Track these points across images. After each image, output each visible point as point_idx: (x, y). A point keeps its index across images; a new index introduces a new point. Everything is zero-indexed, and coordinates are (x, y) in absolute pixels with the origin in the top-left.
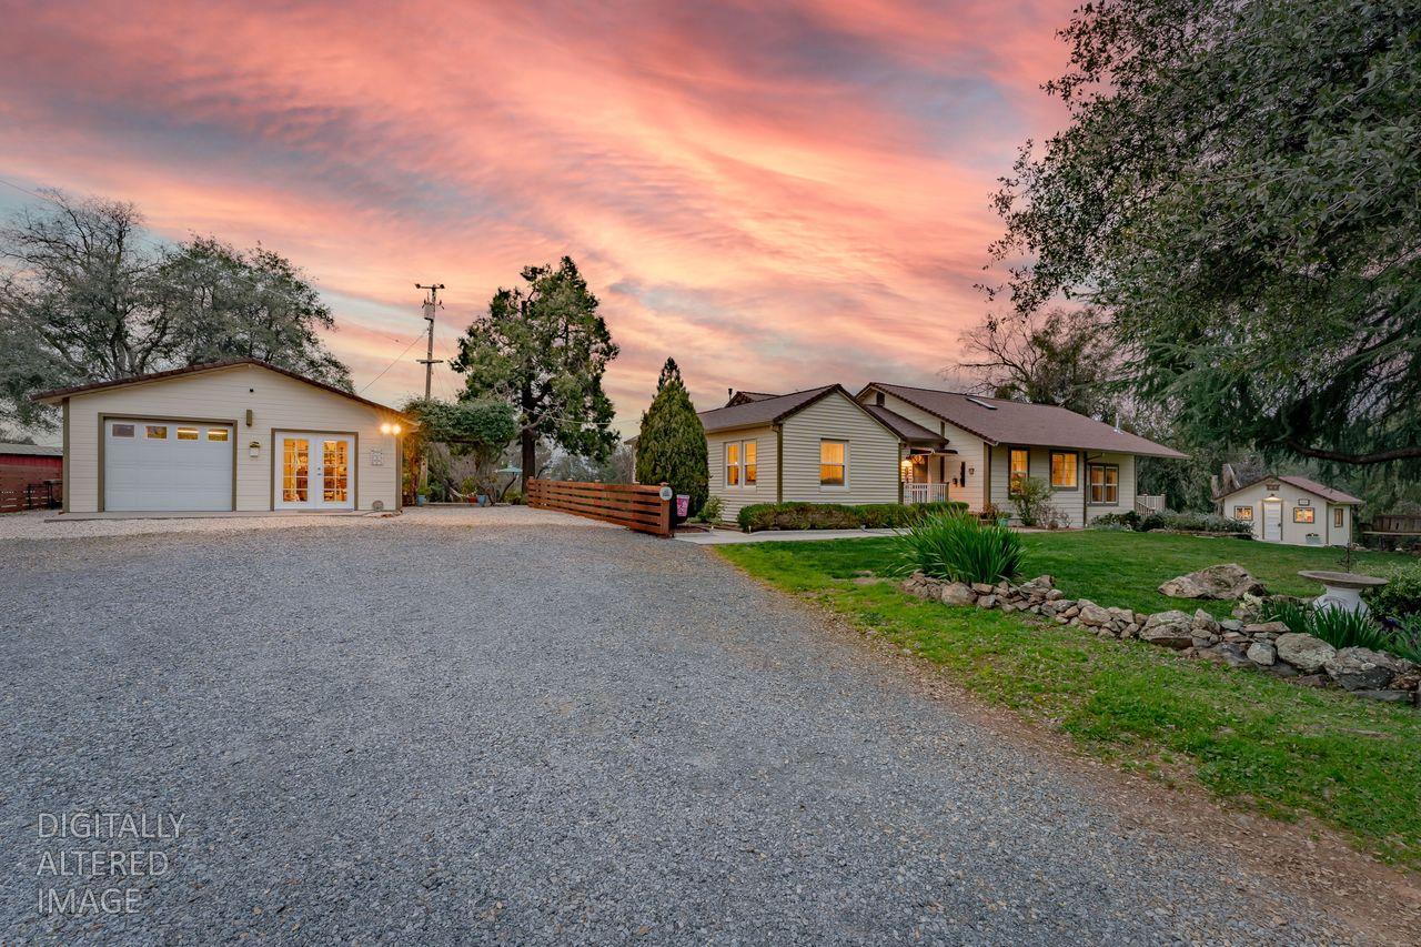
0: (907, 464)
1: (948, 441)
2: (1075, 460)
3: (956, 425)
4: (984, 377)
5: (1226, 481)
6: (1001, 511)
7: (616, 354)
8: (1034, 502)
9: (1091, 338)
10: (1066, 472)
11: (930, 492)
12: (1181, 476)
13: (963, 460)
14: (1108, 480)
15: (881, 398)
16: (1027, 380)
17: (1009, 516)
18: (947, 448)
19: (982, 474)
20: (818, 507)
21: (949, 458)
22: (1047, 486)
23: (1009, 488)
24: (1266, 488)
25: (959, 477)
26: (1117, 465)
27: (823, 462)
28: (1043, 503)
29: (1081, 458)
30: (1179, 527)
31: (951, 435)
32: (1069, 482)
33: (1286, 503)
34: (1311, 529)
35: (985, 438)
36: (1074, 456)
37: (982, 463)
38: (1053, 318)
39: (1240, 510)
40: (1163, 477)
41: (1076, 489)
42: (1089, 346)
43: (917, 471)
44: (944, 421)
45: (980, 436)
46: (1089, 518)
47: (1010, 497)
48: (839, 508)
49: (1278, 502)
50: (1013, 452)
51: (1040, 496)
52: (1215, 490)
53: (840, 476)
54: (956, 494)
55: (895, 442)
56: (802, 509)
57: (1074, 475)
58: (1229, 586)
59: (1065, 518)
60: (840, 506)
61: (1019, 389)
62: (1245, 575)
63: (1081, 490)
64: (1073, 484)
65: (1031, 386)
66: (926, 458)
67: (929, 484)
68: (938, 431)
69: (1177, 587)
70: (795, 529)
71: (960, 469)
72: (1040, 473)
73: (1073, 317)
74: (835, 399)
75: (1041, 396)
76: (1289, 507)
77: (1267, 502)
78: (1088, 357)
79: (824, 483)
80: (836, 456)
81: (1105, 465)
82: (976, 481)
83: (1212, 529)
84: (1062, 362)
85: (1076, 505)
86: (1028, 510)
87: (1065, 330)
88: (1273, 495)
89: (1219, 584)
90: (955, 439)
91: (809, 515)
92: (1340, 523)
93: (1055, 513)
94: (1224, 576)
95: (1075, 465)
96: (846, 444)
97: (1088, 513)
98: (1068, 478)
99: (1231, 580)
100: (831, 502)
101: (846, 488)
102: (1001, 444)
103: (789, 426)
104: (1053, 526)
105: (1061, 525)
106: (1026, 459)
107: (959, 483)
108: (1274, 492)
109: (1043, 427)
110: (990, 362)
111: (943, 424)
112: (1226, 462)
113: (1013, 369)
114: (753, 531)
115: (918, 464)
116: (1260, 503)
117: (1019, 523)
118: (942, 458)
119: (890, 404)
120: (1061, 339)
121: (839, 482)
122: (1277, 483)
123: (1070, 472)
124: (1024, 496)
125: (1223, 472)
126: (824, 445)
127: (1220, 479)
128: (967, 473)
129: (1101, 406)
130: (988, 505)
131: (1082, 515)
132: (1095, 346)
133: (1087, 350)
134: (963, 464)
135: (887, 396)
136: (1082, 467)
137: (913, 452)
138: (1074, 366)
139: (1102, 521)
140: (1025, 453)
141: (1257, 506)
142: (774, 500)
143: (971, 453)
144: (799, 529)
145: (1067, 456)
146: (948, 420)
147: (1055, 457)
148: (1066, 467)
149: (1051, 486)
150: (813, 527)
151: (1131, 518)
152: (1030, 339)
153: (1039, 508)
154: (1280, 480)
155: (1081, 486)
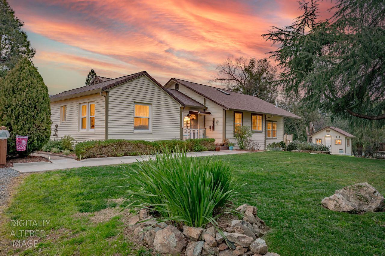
0: (187, 119)
1: (207, 108)
2: (261, 119)
3: (210, 100)
4: (226, 85)
5: (311, 129)
6: (230, 142)
7: (33, 54)
8: (244, 138)
9: (266, 71)
10: (258, 124)
11: (199, 133)
12: (296, 127)
13: (214, 117)
14: (273, 127)
15: (177, 86)
16: (243, 87)
17: (234, 145)
18: (207, 111)
19: (222, 124)
20: (130, 143)
21: (207, 116)
22: (250, 130)
23: (234, 131)
24: (325, 131)
25: (212, 126)
26: (276, 122)
27: (135, 116)
28: (248, 138)
29: (264, 118)
30: (303, 149)
31: (208, 105)
32: (259, 128)
33: (332, 137)
34: (340, 147)
35: (223, 106)
36: (261, 117)
37: (222, 119)
38: (252, 61)
39: (317, 140)
40: (290, 127)
41: (262, 132)
42: (265, 73)
43: (192, 122)
44: (205, 98)
45: (221, 105)
46: (267, 145)
47: (235, 136)
48: (143, 142)
49: (330, 137)
50: (236, 114)
51: (247, 135)
52: (307, 132)
53: (147, 124)
54: (210, 134)
55: (178, 106)
56: (120, 144)
57: (261, 125)
58: (367, 201)
59: (257, 145)
60: (144, 142)
61: (240, 91)
62: (375, 192)
63: (264, 132)
64: (260, 129)
65: (244, 89)
66: (197, 116)
67: (198, 129)
68: (202, 103)
69: (335, 202)
70: (114, 156)
71: (212, 122)
72: (247, 124)
73: (259, 61)
74: (143, 79)
75: (248, 92)
76: (333, 138)
77: (326, 137)
78: (264, 78)
79: (136, 128)
80: (144, 112)
81: (272, 121)
82: (219, 127)
83: (315, 150)
84: (255, 79)
85: (261, 139)
86: (242, 142)
87: (256, 67)
88: (328, 134)
89: (360, 199)
90: (211, 107)
91: (124, 147)
92: (348, 145)
93: (254, 143)
94: (363, 193)
95: (261, 120)
96: (150, 106)
97: (266, 142)
98: (259, 127)
99: (367, 196)
100: (139, 139)
101: (150, 131)
102: (230, 109)
103: (112, 93)
104: (253, 150)
105: (256, 148)
106: (241, 117)
107: (212, 128)
108: (328, 133)
109: (249, 103)
110: (229, 79)
111: (205, 99)
112: (311, 122)
113: (237, 82)
114: (83, 158)
115: (193, 119)
116: (324, 137)
117: (238, 148)
118: (205, 116)
119: (181, 89)
120: (255, 70)
121: (146, 127)
122: (329, 129)
123: (259, 123)
124: (240, 134)
125: (310, 125)
126: (137, 106)
127: (309, 128)
128: (215, 124)
129: (269, 99)
130: (225, 139)
131: (264, 144)
132: (267, 74)
133: (264, 75)
134: (214, 119)
135: (180, 85)
136: (264, 122)
137: (190, 113)
138: (260, 81)
139: (271, 146)
140: (241, 114)
141: (323, 139)
142: (102, 138)
143: (217, 114)
144: (116, 156)
145: (258, 117)
146: (207, 97)
147: (254, 117)
148: (258, 122)
149: (252, 131)
150: (126, 155)
151: (282, 144)
152: (243, 69)
153: (247, 141)
154: (330, 128)
155: (264, 130)
